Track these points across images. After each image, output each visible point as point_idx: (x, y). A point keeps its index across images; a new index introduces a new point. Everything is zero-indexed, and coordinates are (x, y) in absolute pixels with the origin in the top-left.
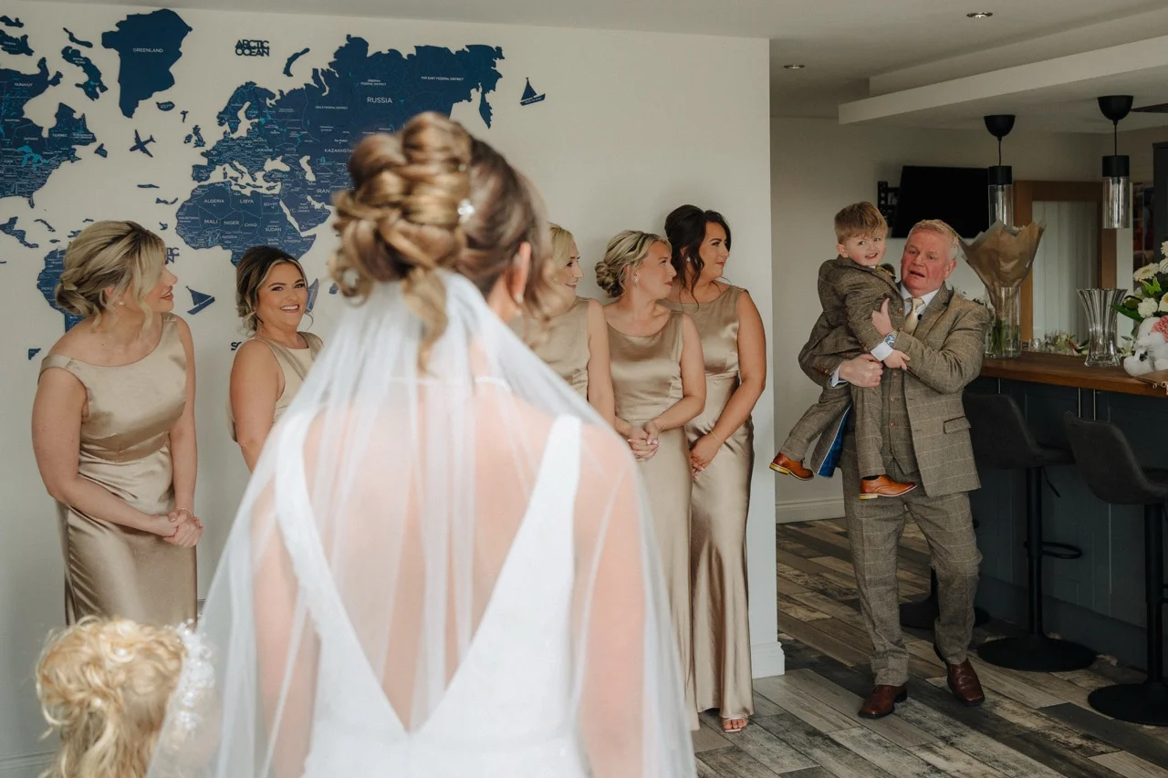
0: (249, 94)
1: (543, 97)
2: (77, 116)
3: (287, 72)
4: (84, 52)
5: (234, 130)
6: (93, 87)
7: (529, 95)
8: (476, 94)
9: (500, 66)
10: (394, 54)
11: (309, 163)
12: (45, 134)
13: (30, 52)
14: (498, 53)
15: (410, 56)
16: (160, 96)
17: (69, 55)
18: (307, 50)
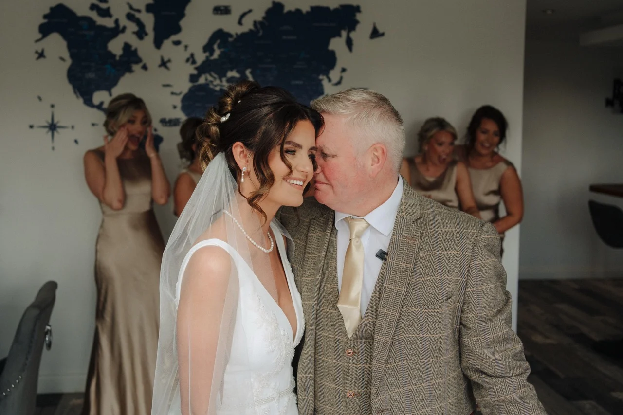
0: (220, 36)
1: (383, 34)
2: (133, 48)
3: (240, 23)
4: (137, 15)
5: (212, 54)
6: (141, 34)
7: (375, 34)
8: (344, 34)
9: (359, 17)
10: (298, 11)
11: (251, 73)
12: (117, 58)
13: (110, 16)
14: (357, 9)
15: (308, 13)
16: (174, 38)
17: (130, 17)
18: (250, 11)
